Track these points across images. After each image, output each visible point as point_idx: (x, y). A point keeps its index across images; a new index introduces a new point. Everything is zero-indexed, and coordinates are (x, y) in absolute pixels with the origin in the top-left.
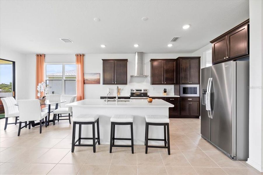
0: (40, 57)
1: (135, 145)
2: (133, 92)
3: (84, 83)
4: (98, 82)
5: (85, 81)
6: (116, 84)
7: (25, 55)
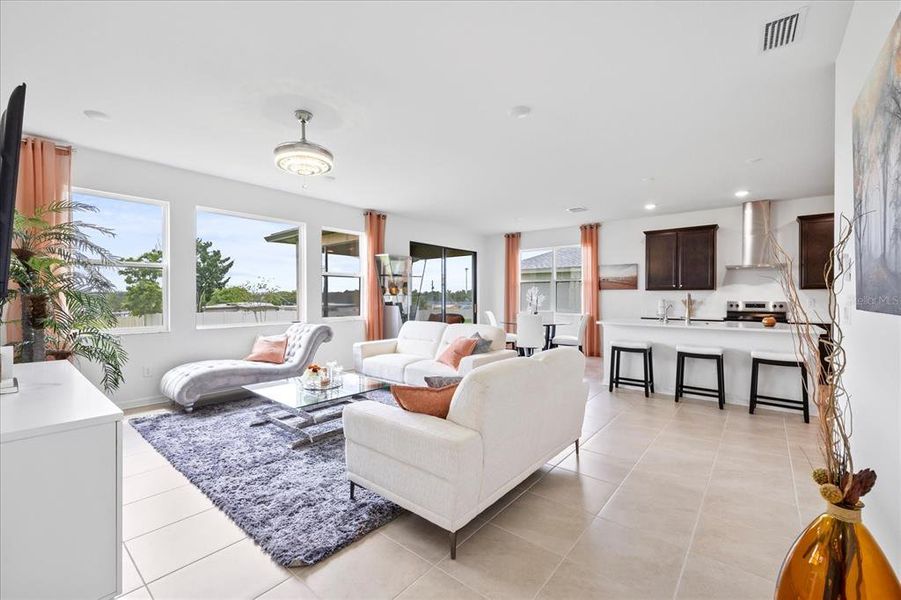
0: (513, 239)
1: (729, 405)
2: (734, 309)
3: (600, 288)
4: (632, 284)
5: (602, 284)
6: (682, 289)
7: (487, 238)
